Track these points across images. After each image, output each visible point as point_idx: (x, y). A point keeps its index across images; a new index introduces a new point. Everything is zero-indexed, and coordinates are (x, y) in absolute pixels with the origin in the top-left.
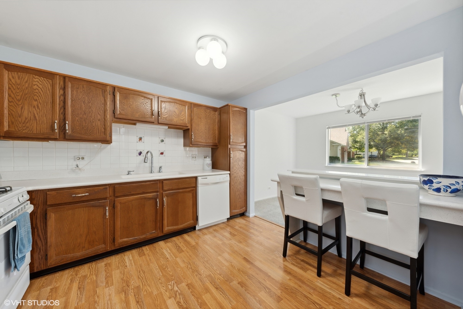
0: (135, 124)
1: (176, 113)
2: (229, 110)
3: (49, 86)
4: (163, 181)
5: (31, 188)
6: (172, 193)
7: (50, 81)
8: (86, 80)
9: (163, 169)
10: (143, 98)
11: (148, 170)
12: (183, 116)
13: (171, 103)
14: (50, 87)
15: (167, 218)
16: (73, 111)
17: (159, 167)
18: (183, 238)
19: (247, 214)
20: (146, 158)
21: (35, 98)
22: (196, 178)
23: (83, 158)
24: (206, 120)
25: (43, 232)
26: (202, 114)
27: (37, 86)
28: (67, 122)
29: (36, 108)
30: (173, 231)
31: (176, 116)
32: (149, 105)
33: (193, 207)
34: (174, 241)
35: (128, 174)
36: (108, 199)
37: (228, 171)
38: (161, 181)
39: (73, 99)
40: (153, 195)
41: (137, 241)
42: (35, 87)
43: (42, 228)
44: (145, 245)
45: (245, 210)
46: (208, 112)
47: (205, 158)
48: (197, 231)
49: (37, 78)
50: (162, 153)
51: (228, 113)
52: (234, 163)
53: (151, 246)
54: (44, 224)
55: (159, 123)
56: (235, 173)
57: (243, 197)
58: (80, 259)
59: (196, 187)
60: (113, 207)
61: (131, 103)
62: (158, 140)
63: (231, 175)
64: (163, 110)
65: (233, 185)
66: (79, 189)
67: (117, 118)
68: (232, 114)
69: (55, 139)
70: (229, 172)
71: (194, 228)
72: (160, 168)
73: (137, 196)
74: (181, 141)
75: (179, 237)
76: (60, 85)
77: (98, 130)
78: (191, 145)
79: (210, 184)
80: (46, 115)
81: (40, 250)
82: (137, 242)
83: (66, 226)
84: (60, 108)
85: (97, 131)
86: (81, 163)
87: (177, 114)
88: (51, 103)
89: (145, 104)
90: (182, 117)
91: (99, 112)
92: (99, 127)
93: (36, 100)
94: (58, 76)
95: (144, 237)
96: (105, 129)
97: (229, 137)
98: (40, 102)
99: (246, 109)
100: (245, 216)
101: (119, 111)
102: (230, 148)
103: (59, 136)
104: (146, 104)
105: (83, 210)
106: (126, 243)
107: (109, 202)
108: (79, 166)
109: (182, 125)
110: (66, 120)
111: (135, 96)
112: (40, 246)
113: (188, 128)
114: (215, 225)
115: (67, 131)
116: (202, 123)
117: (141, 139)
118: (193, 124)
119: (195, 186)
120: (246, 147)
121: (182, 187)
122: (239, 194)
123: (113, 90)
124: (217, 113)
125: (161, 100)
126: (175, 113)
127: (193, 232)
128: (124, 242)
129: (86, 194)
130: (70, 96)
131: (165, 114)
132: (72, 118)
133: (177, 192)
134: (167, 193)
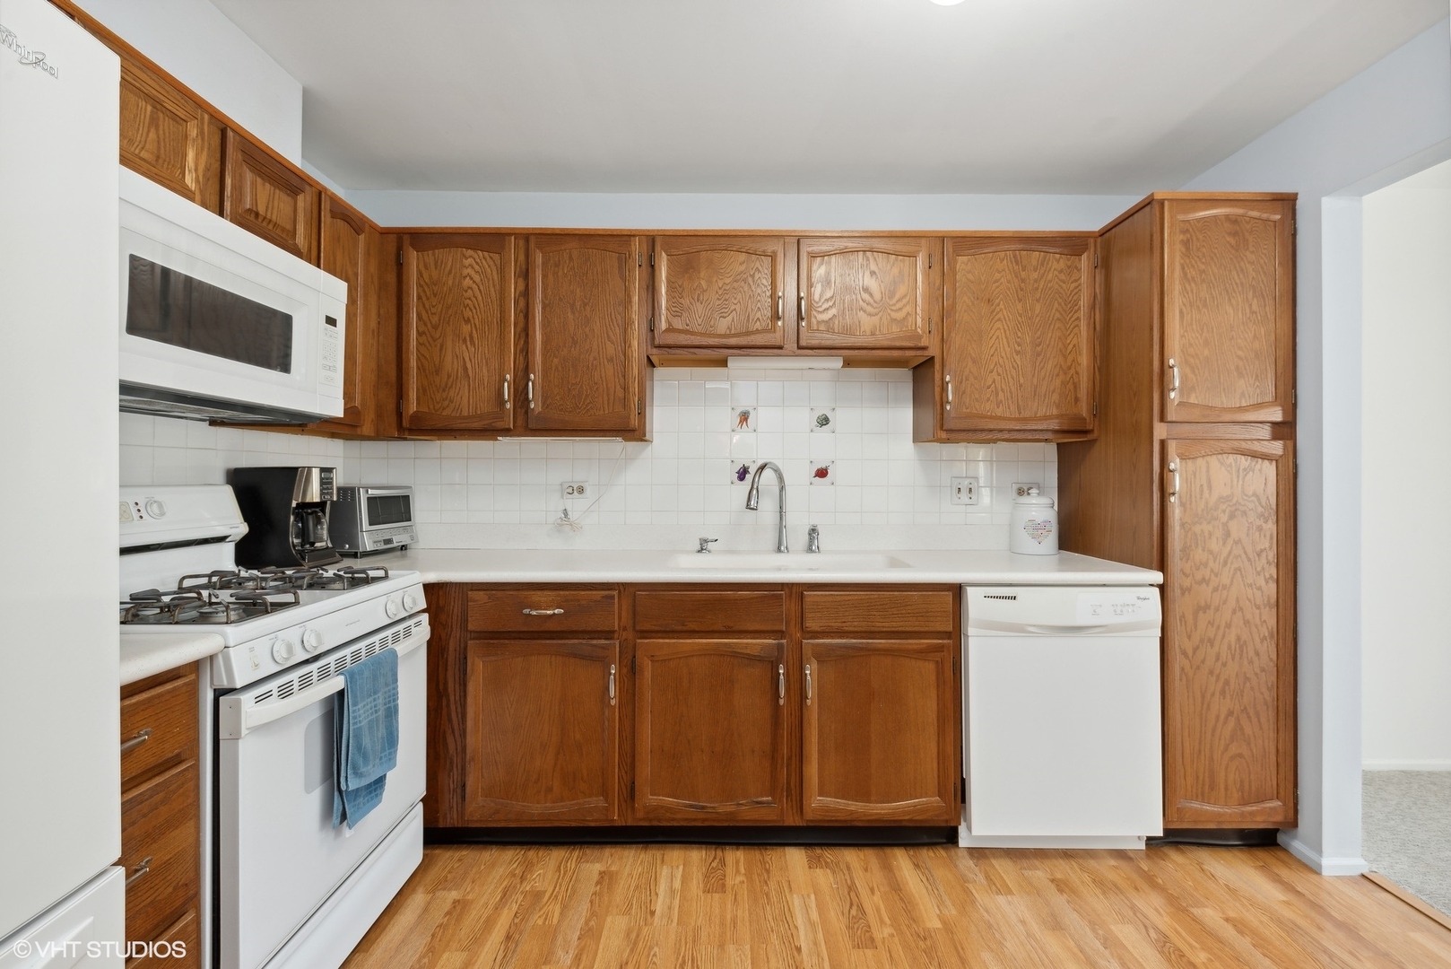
0: (723, 363)
1: (871, 295)
2: (1156, 229)
3: (495, 273)
4: (802, 593)
5: (433, 577)
6: (845, 647)
7: (496, 257)
8: (577, 232)
9: (824, 540)
10: (743, 257)
11: (770, 539)
12: (905, 301)
13: (852, 257)
14: (496, 277)
15: (822, 754)
16: (545, 343)
17: (809, 531)
18: (887, 868)
19: (1298, 846)
20: (755, 492)
21: (468, 313)
22: (957, 591)
23: (581, 490)
24: (1019, 306)
25: (459, 710)
26: (996, 281)
27: (471, 279)
28: (532, 376)
29: (468, 343)
30: (845, 821)
31: (869, 309)
32: (764, 281)
33: (941, 732)
34: (848, 868)
35: (701, 550)
36: (616, 635)
37: (1151, 568)
38: (794, 591)
39: (547, 302)
40: (764, 647)
41: (704, 820)
42: (467, 282)
43: (457, 698)
44: (738, 845)
45: (1279, 818)
46: (1034, 263)
47: (1021, 492)
48: (965, 853)
49: (471, 257)
50: (822, 473)
51: (1154, 246)
52: (1197, 529)
53: (755, 854)
54: (462, 687)
55: (804, 349)
56: (1199, 583)
57: (1263, 737)
58: (540, 826)
59: (954, 635)
60: (631, 670)
61: (703, 283)
62: (807, 418)
63: (1176, 591)
64: (817, 290)
65: (1184, 653)
66: (539, 593)
67: (659, 347)
68: (1178, 246)
69: (506, 432)
70: (1158, 577)
71: (947, 836)
72: (813, 531)
73: (704, 641)
74: (904, 415)
75: (870, 855)
76: (518, 264)
77: (608, 395)
78: (944, 435)
79: (1031, 629)
80: (487, 362)
81: (451, 763)
82: (706, 824)
83: (509, 706)
84: (517, 336)
85: (606, 398)
86: (576, 505)
87: (877, 296)
88: (497, 323)
89: (750, 279)
90: (900, 309)
91: (610, 333)
92: (609, 386)
93: (468, 321)
94: (513, 237)
95: (731, 813)
96: (625, 388)
97: (1156, 378)
98: (475, 325)
99: (1287, 202)
100: (1281, 854)
101: (668, 321)
102: (1163, 443)
103: (514, 422)
104: (753, 276)
105: (551, 662)
106: (668, 814)
107: (618, 649)
108: (570, 513)
109: (898, 344)
110: (530, 371)
111: (717, 255)
112: (451, 752)
113: (930, 353)
114: (1067, 854)
115: (532, 406)
116: (998, 325)
117: (746, 419)
118: (953, 335)
119: (950, 628)
120: (1286, 430)
121: (887, 625)
122: (1230, 713)
123: (650, 248)
124: (1085, 261)
125: (810, 249)
126: (866, 296)
127: (943, 853)
128: (662, 807)
129: (556, 611)
130: (539, 294)
131: (826, 306)
132: (544, 363)
133: (861, 649)
134: (818, 645)
